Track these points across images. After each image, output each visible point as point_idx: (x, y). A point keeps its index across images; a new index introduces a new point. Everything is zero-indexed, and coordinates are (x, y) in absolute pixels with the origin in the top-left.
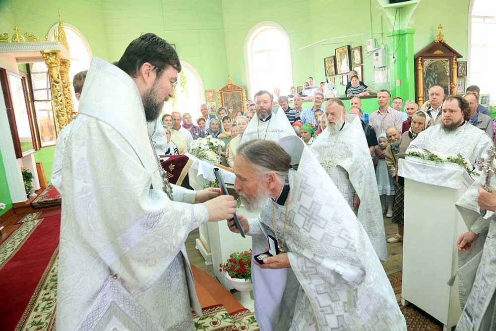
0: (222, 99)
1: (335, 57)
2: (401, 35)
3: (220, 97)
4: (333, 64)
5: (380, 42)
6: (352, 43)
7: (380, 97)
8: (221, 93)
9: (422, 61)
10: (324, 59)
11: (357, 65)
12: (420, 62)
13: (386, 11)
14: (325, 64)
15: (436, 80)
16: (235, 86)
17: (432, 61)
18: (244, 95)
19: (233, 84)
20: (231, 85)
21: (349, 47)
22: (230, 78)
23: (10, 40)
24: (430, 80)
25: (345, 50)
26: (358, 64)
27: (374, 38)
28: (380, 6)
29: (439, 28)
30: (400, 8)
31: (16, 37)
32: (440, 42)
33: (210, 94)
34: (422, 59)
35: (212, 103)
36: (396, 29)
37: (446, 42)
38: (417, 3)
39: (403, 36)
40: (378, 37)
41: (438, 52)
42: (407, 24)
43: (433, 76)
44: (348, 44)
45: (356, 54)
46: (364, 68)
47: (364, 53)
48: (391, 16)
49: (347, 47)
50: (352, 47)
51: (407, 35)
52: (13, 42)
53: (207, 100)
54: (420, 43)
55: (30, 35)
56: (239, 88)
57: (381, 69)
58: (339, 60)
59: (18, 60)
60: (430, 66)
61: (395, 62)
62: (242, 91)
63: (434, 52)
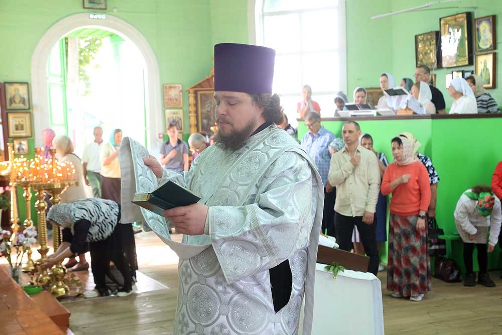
0: (196, 105)
1: (438, 34)
3: (192, 101)
4: (433, 47)
6: (475, 8)
8: (196, 93)
10: (416, 37)
11: (485, 52)
14: (417, 46)
21: (469, 16)
25: (461, 20)
26: (487, 50)
33: (173, 94)
35: (176, 111)
44: (468, 11)
45: (484, 31)
46: (499, 57)
49: (465, 15)
50: (476, 17)
53: (165, 105)
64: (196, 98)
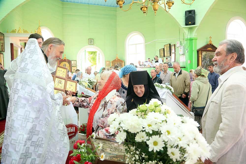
1: (164, 49)
2: (191, 40)
3: (112, 64)
4: (163, 52)
5: (182, 42)
7: (163, 66)
8: (113, 62)
9: (201, 52)
10: (160, 50)
12: (200, 53)
13: (184, 29)
14: (160, 52)
15: (208, 62)
16: (119, 60)
17: (206, 53)
18: (123, 64)
19: (118, 58)
20: (118, 59)
21: (170, 44)
22: (117, 56)
23: (17, 32)
24: (206, 62)
25: (168, 46)
26: (173, 53)
27: (180, 41)
28: (181, 27)
29: (210, 38)
30: (191, 28)
31: (19, 31)
32: (210, 44)
33: (108, 63)
34: (201, 51)
35: (108, 67)
36: (189, 37)
37: (213, 44)
38: (197, 26)
39: (192, 40)
40: (182, 40)
41: (209, 49)
42: (194, 35)
43: (207, 60)
44: (170, 43)
45: (173, 48)
46: (176, 54)
47: (176, 47)
48: (186, 31)
51: (193, 40)
52: (18, 33)
53: (106, 66)
54: (201, 44)
55: (25, 30)
56: (121, 61)
57: (183, 55)
58: (166, 50)
59: (20, 40)
60: (206, 55)
61: (188, 52)
62: (122, 62)
63: (208, 48)
64: (113, 64)
